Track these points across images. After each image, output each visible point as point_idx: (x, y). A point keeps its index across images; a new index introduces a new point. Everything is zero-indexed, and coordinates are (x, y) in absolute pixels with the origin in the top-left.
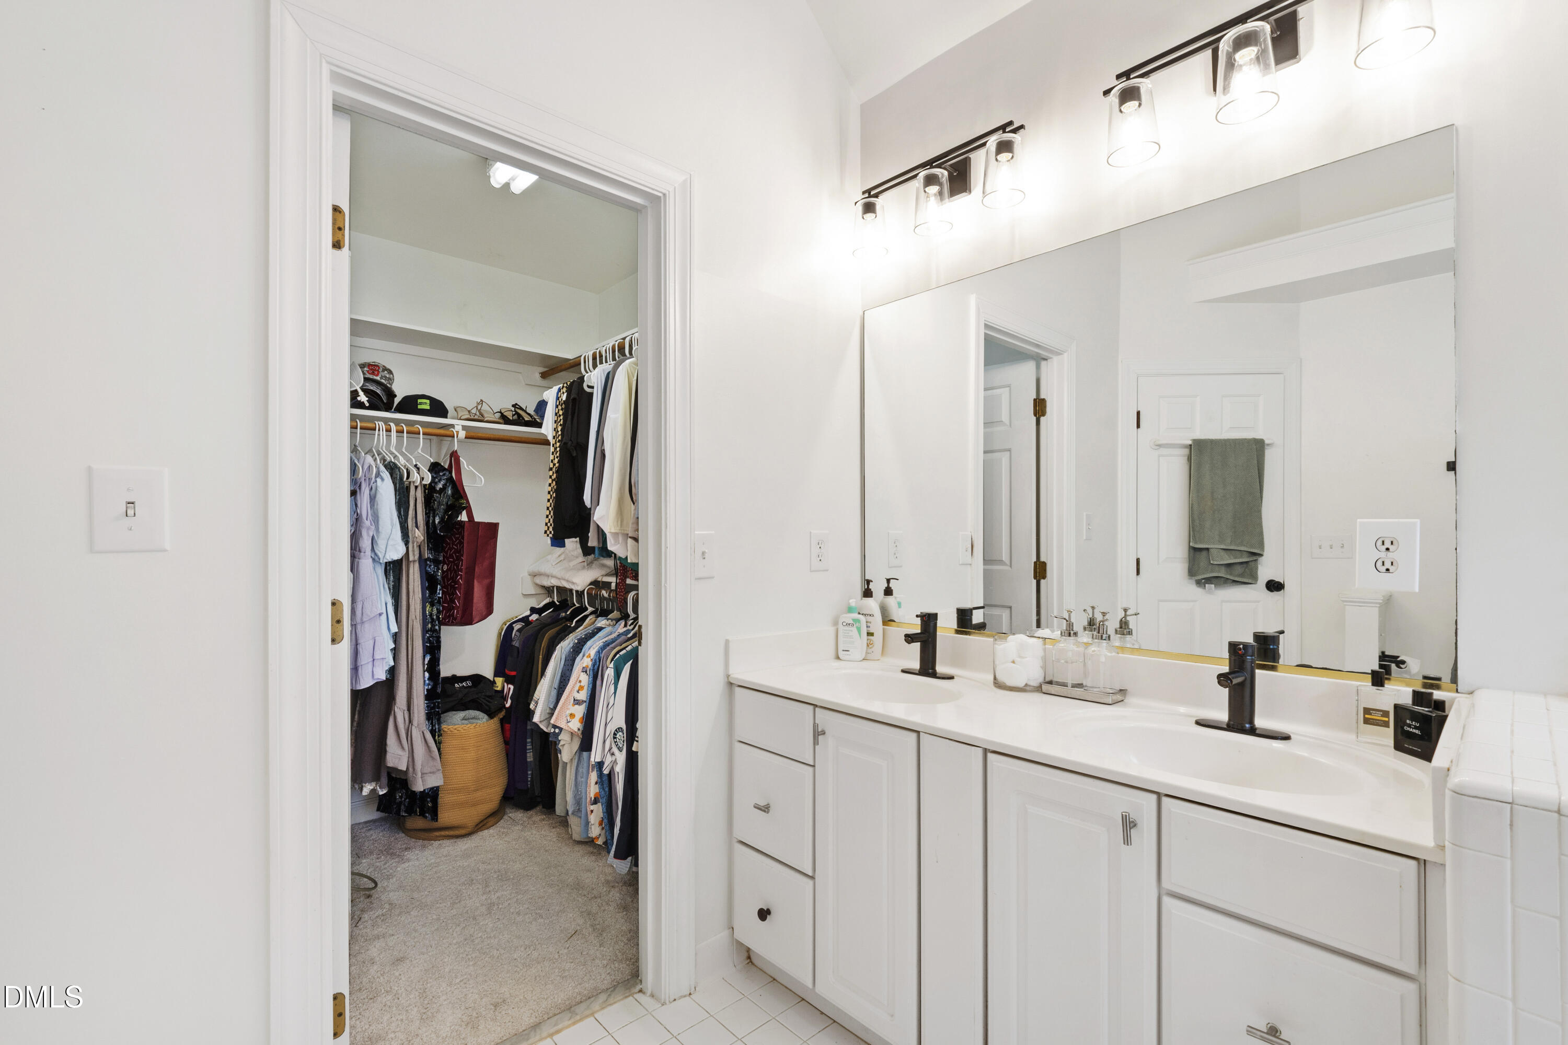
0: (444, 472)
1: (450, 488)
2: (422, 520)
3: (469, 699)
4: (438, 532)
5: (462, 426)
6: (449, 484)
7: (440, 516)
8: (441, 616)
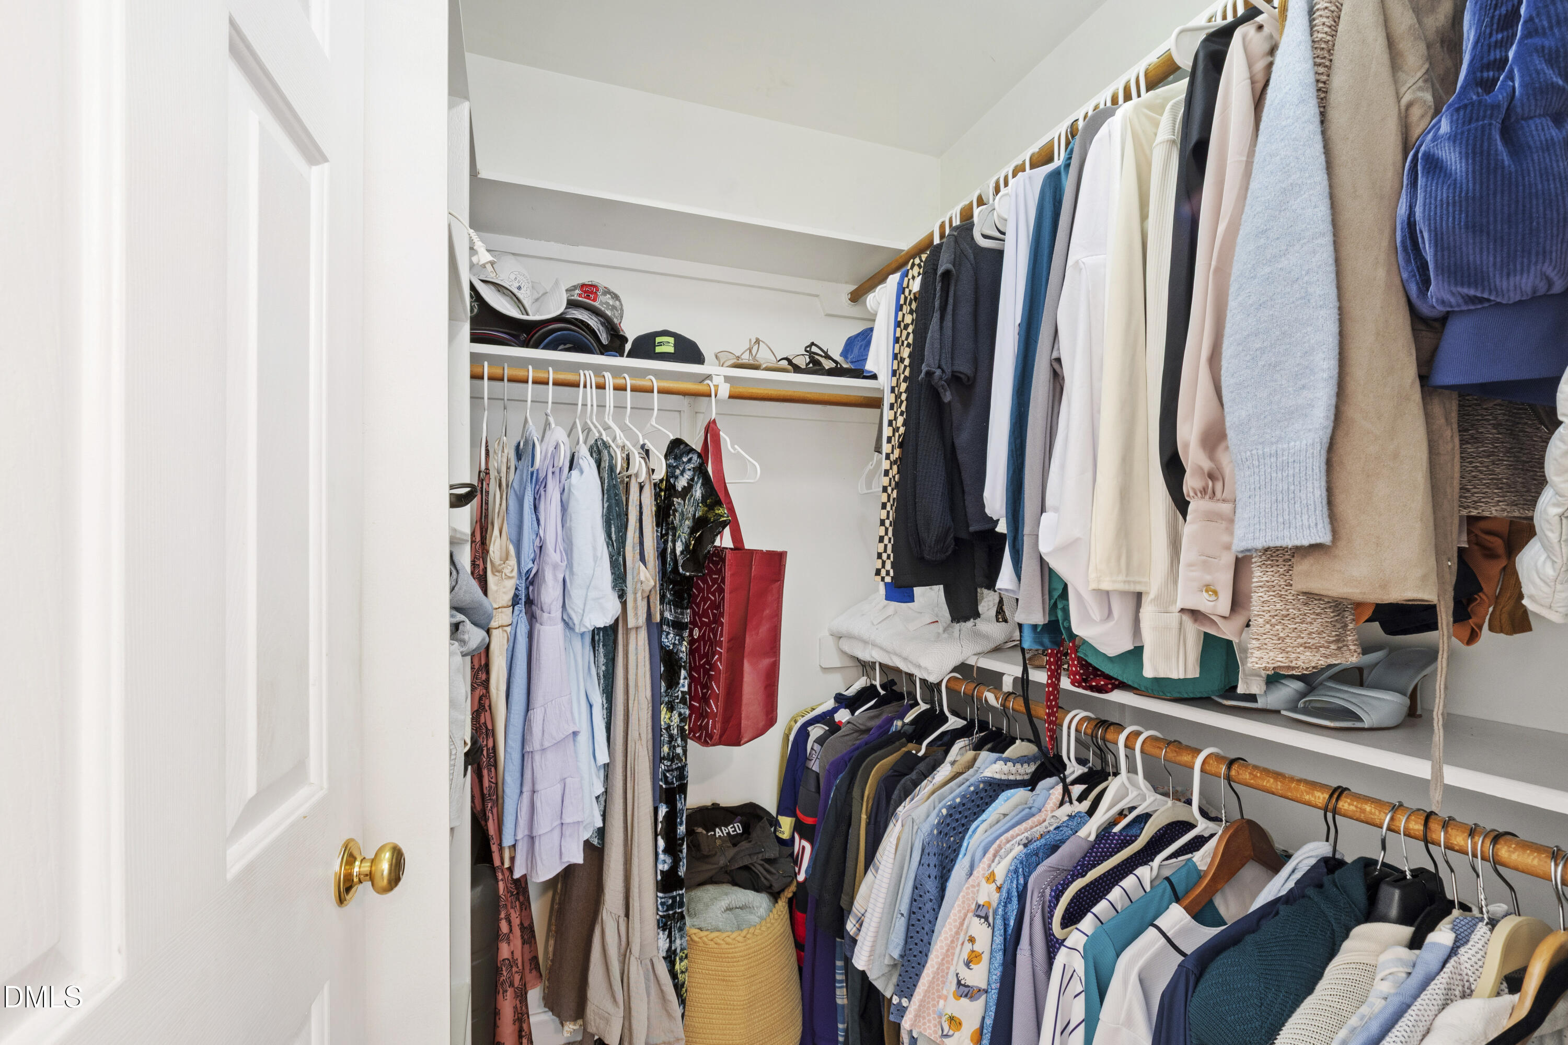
0: (690, 456)
1: (699, 485)
2: (652, 548)
3: (737, 866)
4: (681, 571)
5: (725, 376)
6: (699, 478)
7: (684, 540)
8: (686, 727)
